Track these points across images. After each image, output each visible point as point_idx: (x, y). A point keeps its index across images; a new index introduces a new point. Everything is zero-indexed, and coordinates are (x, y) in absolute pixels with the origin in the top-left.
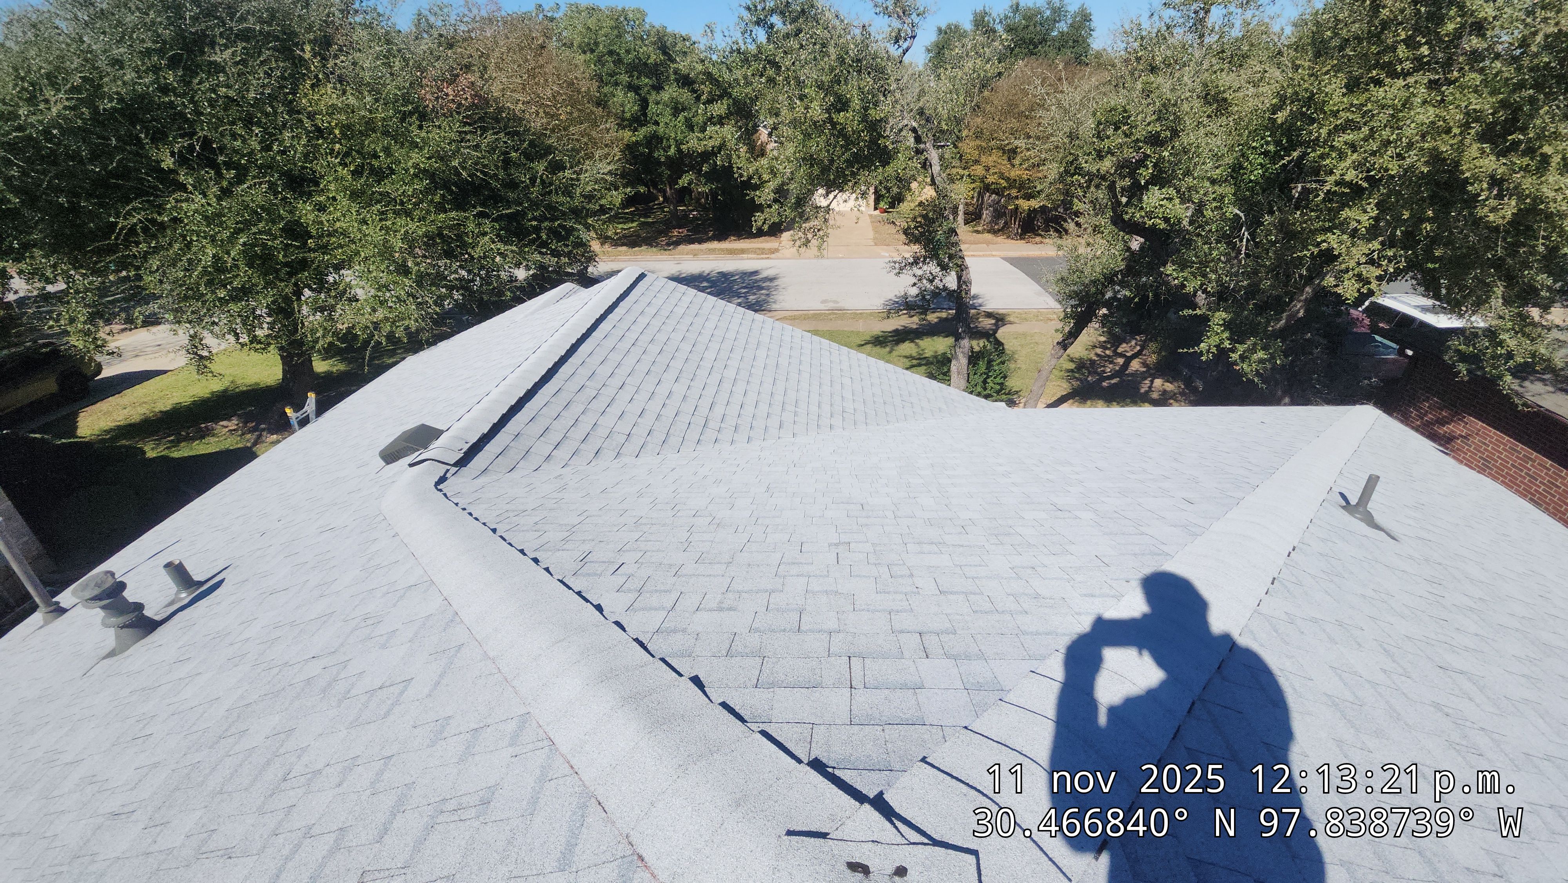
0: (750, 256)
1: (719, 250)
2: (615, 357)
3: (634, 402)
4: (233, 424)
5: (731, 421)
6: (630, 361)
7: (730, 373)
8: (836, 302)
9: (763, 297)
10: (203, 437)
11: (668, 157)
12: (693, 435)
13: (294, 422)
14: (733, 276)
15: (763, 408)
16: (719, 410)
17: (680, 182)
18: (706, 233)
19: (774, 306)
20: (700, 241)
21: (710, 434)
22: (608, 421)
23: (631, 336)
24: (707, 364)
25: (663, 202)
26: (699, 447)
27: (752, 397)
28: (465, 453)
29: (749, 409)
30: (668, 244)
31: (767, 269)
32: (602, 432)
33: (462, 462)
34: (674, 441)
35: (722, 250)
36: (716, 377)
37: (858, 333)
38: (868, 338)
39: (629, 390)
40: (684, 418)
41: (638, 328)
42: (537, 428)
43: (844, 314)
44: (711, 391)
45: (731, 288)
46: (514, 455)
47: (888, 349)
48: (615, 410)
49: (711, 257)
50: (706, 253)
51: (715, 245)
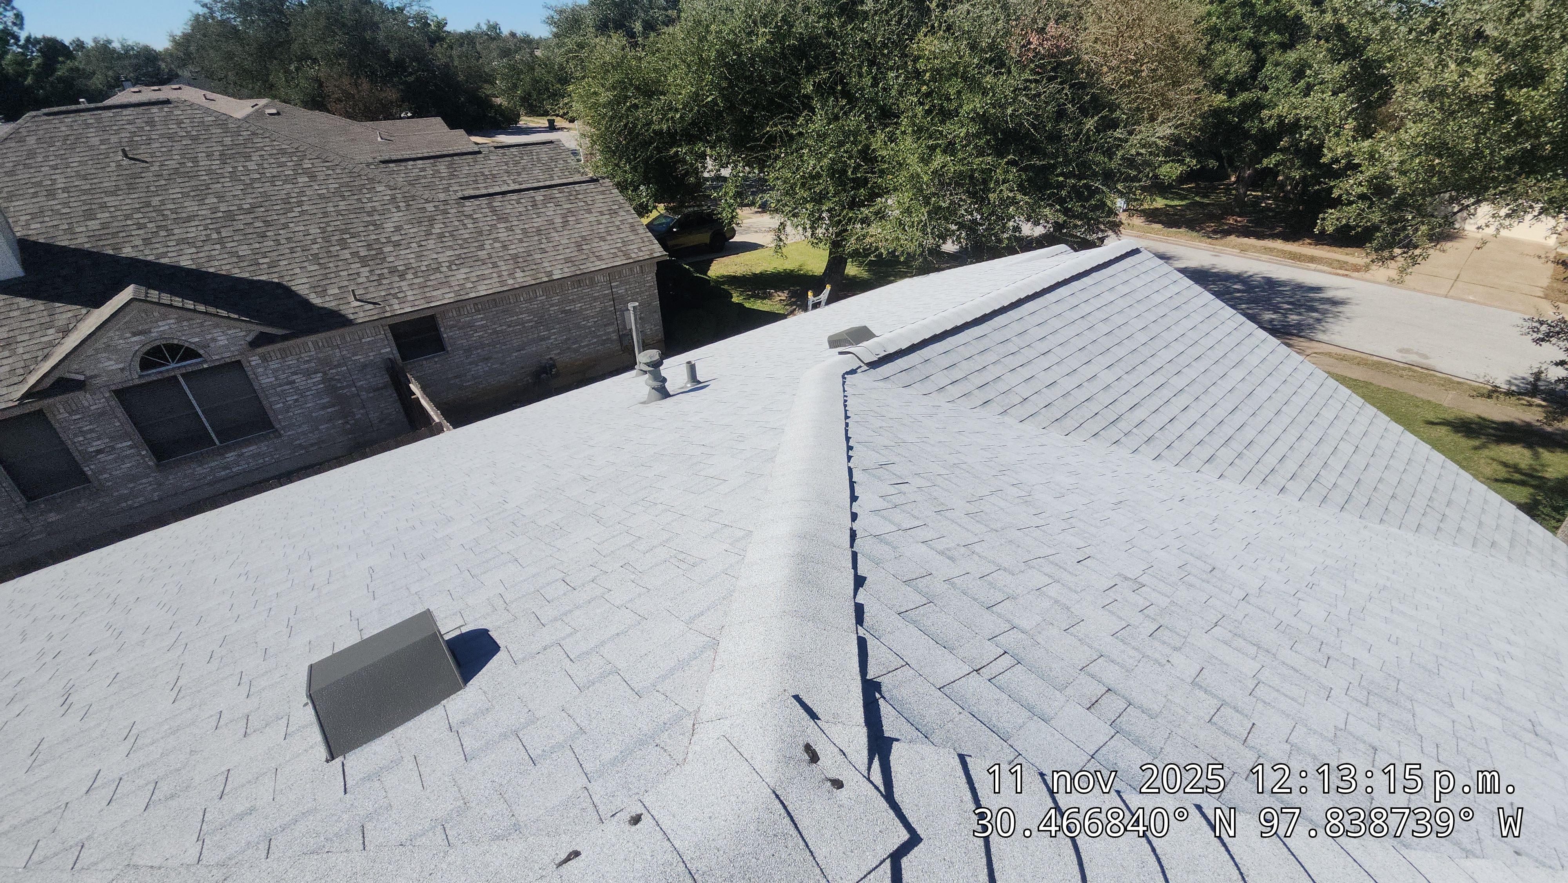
0: (1320, 267)
1: (1278, 251)
2: (1056, 323)
3: (1049, 371)
4: (783, 295)
5: (1147, 431)
6: (1071, 331)
7: (1179, 382)
8: (1426, 357)
9: (1311, 321)
10: (764, 298)
11: (1261, 130)
12: (1094, 426)
13: (810, 304)
14: (1281, 286)
15: (1199, 432)
16: (1140, 414)
17: (1265, 161)
18: (1273, 228)
19: (1320, 336)
20: (1260, 236)
21: (1114, 433)
22: (1012, 379)
23: (1085, 309)
24: (1156, 363)
25: (1235, 183)
26: (1093, 440)
27: (1193, 415)
28: (879, 358)
29: (1179, 427)
30: (1215, 232)
31: (1337, 289)
32: (1002, 386)
33: (873, 365)
34: (1070, 423)
35: (1284, 252)
36: (1159, 379)
37: (1437, 406)
38: (1450, 417)
39: (1052, 358)
40: (1094, 407)
41: (1097, 303)
42: (946, 361)
43: (1431, 375)
44: (1143, 391)
45: (1270, 299)
46: (915, 375)
47: (1477, 443)
48: (1026, 372)
49: (1264, 257)
50: (1259, 251)
51: (1279, 244)
